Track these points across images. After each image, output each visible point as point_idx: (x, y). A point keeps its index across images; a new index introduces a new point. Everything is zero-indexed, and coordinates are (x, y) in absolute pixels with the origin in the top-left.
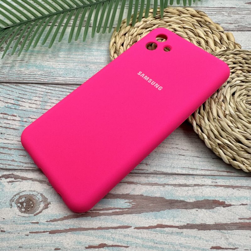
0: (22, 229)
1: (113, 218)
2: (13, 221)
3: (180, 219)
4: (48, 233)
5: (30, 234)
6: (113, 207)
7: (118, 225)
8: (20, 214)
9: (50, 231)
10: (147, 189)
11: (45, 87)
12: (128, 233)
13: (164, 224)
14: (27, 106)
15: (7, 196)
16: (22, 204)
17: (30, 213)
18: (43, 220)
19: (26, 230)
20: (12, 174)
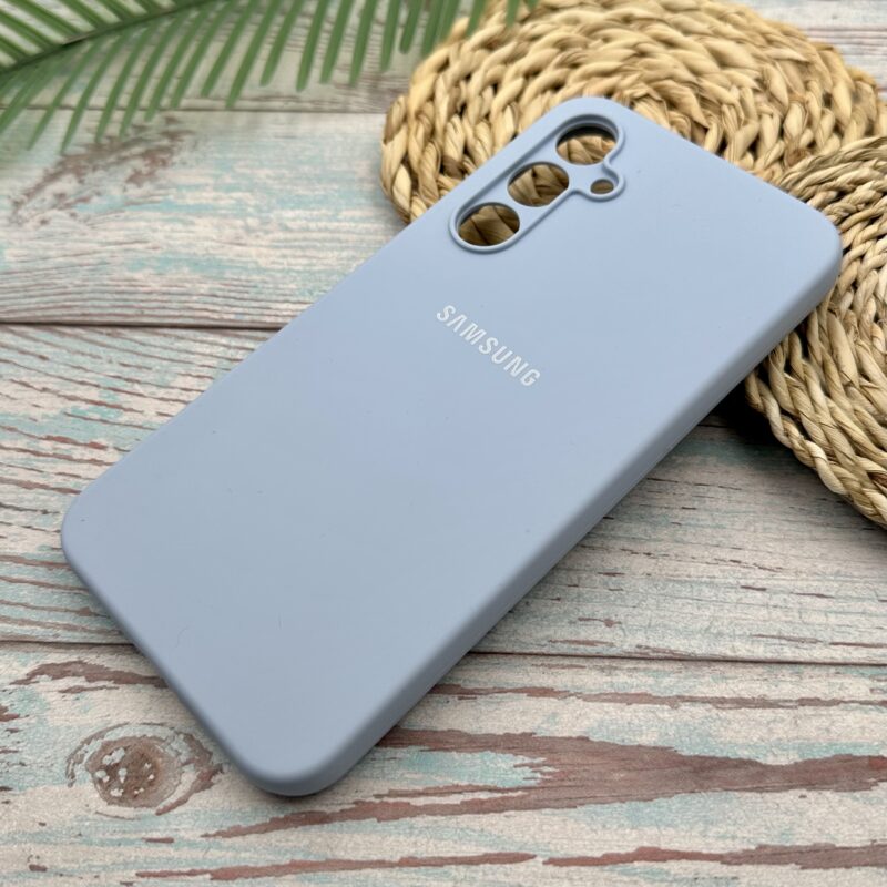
0: (108, 860)
1: (464, 825)
2: (77, 833)
3: (733, 828)
4: (208, 876)
5: (141, 879)
6: (464, 783)
7: (483, 850)
8: (103, 806)
9: (217, 871)
10: (607, 717)
11: (224, 341)
12: (521, 880)
13: (664, 846)
14: (149, 409)
15: (55, 743)
16: (111, 770)
17: (142, 806)
18: (192, 830)
19: (126, 864)
20: (80, 662)
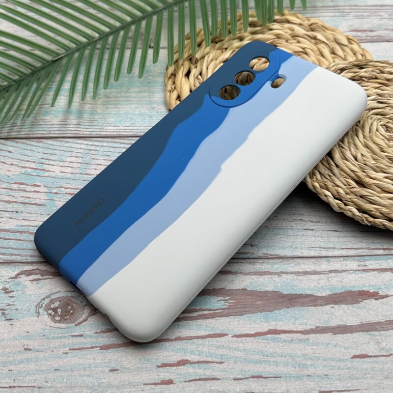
0: (57, 345)
1: (199, 324)
2: (43, 335)
3: (305, 321)
4: (98, 348)
5: (71, 351)
6: (198, 308)
7: (208, 333)
8: (53, 324)
9: (102, 346)
10: (253, 281)
11: (85, 142)
12: (223, 344)
13: (278, 328)
14: (57, 170)
15: (30, 301)
16: (55, 310)
17: (69, 323)
18: (90, 331)
19: (64, 346)
20: (38, 269)
